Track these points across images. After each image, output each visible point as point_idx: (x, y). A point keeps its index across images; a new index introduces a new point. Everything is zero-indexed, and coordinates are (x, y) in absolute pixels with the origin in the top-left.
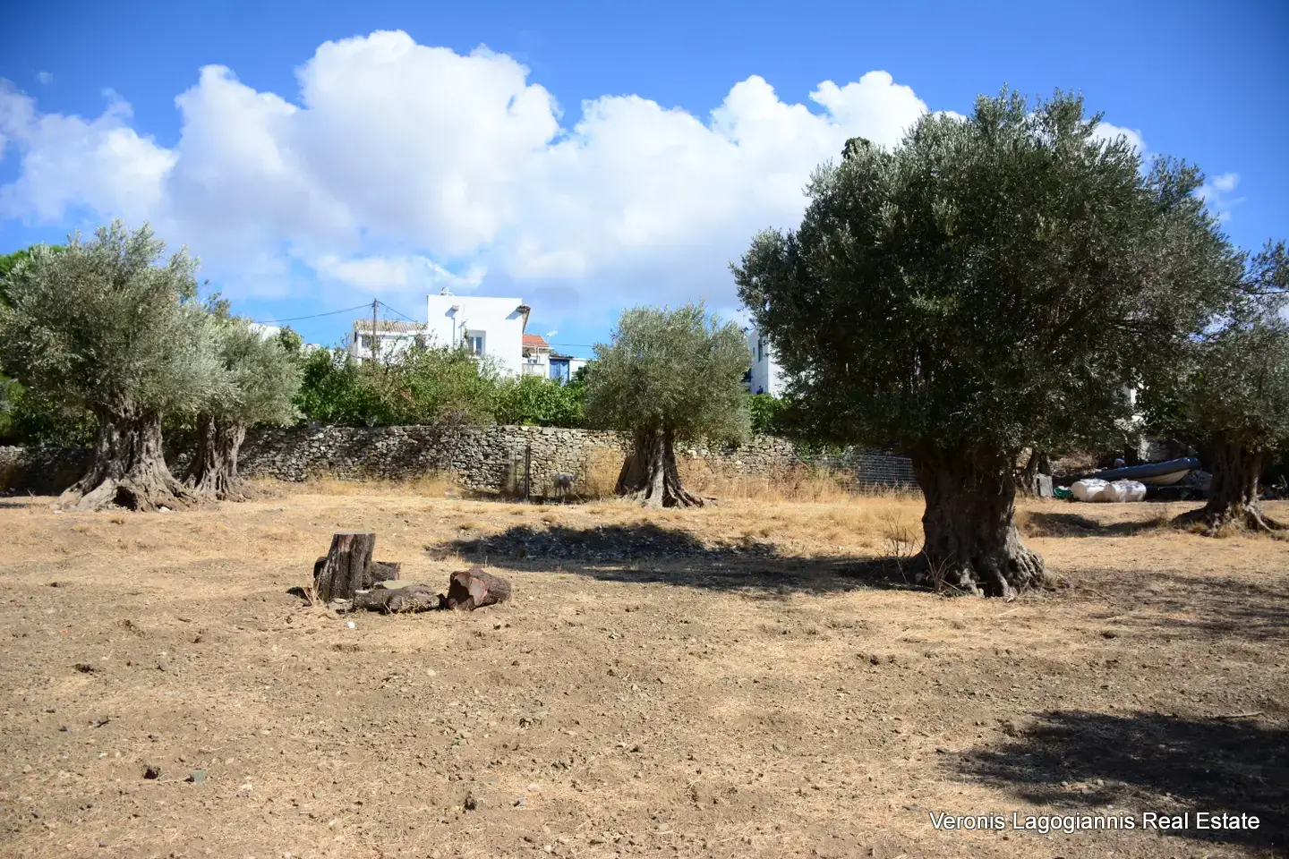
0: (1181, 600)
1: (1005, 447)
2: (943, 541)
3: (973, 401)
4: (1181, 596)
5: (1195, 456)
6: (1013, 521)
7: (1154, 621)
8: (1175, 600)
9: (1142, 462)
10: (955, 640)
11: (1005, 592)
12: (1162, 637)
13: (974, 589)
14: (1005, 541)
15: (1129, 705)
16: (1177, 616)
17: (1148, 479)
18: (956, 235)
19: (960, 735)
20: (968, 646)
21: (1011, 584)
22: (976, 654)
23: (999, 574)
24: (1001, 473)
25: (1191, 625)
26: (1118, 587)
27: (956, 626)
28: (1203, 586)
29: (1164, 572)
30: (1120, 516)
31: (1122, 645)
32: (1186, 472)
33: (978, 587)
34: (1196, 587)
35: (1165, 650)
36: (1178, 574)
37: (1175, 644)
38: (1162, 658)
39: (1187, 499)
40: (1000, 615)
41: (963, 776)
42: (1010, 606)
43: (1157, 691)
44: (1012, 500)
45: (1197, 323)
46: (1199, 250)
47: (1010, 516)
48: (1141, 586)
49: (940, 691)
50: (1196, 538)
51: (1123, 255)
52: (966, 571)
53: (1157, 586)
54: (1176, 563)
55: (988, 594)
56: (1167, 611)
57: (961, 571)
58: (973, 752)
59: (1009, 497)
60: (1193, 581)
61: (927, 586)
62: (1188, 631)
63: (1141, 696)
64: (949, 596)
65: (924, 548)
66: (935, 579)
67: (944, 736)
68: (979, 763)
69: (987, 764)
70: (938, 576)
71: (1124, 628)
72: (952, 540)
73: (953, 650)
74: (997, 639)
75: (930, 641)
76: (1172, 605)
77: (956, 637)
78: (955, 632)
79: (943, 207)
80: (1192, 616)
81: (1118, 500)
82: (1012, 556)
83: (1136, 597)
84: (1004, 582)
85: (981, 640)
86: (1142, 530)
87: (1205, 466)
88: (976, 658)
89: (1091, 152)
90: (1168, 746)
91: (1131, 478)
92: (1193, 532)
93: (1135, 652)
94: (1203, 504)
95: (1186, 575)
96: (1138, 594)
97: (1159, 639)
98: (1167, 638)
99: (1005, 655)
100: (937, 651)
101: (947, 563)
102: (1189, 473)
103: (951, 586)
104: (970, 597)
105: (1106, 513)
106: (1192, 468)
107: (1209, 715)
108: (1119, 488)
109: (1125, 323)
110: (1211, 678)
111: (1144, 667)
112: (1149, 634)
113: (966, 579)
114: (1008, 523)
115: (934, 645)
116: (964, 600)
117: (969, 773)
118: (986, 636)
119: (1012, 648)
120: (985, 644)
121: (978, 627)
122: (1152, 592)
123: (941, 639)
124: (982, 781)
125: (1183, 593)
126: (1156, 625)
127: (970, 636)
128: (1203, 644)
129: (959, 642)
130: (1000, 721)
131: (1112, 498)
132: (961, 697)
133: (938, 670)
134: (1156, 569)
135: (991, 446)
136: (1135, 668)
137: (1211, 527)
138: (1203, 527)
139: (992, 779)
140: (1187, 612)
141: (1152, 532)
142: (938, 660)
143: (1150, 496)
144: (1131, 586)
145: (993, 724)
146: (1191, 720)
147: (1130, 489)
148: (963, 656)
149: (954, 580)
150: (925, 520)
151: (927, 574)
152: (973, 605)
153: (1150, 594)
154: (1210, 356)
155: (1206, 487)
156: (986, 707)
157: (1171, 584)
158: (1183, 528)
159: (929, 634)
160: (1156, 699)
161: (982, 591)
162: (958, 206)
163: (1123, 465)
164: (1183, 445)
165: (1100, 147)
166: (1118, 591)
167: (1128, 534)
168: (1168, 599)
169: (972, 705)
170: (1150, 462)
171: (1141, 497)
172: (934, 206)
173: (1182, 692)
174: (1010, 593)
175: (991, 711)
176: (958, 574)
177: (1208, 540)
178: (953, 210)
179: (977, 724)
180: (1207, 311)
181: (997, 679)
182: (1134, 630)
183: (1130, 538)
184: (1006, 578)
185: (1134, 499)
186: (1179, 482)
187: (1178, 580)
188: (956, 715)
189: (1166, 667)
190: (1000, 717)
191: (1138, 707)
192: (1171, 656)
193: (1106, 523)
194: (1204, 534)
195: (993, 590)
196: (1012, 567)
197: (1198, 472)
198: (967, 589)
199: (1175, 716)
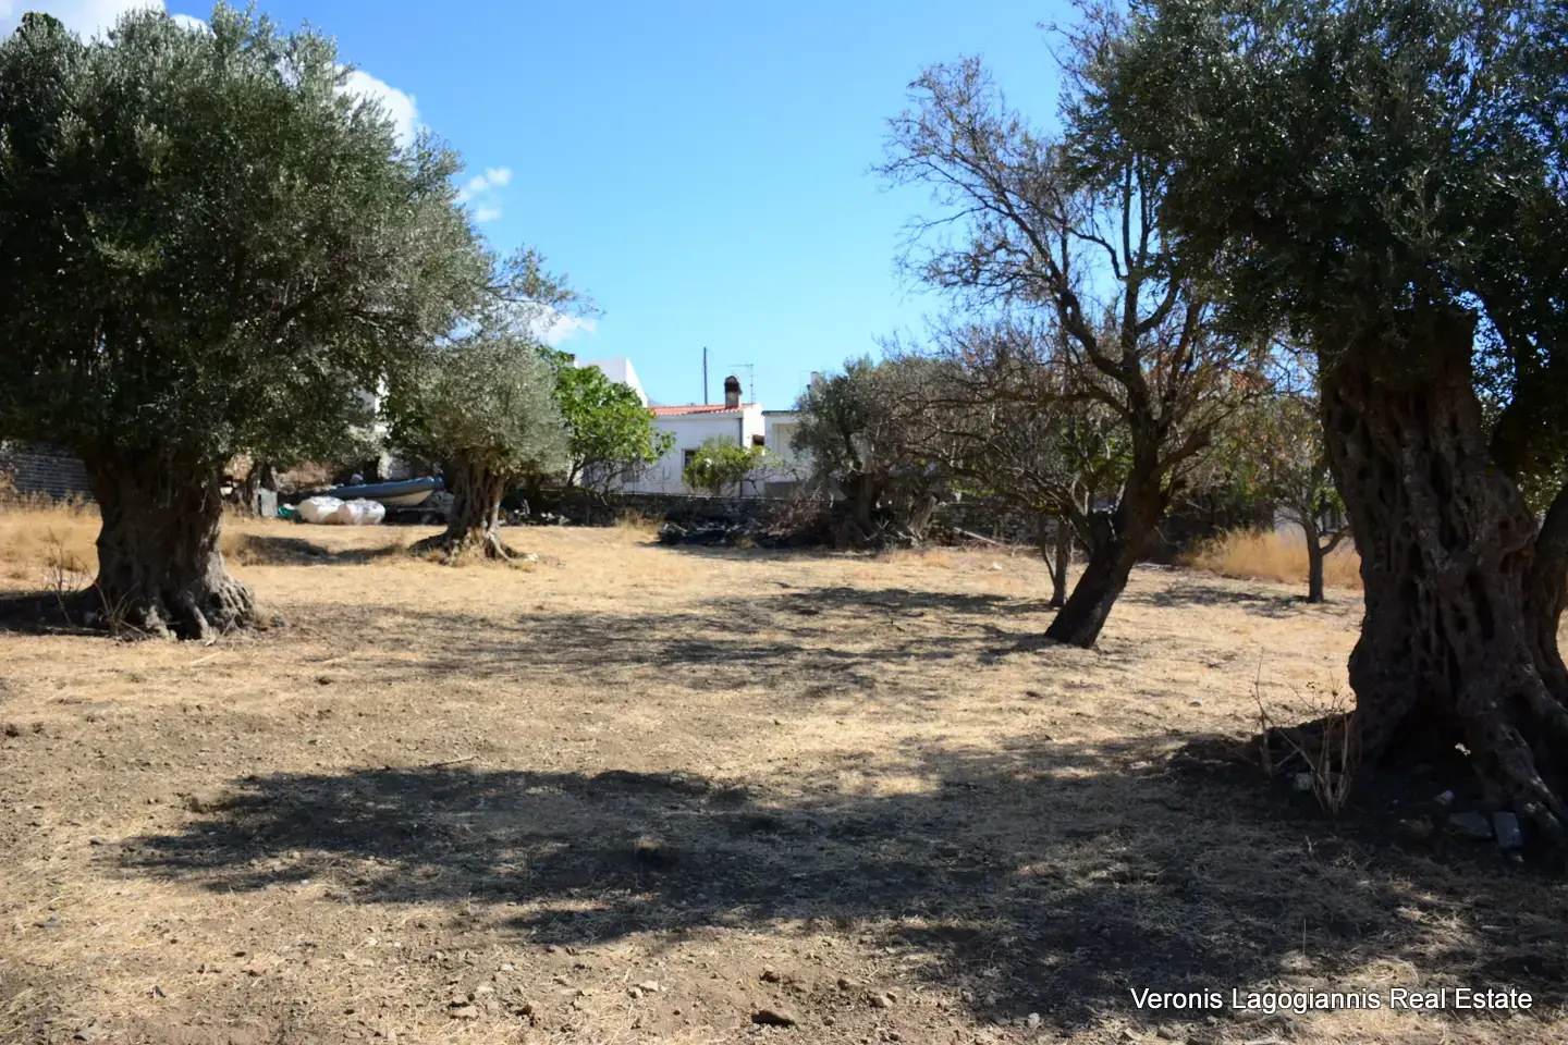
0: (409, 636)
1: (211, 453)
2: (125, 569)
3: (171, 392)
4: (410, 633)
5: (439, 475)
6: (218, 546)
7: (377, 662)
8: (402, 637)
9: (381, 480)
10: (127, 698)
11: (204, 634)
12: (384, 680)
13: (164, 630)
14: (205, 571)
15: (338, 762)
16: (403, 655)
17: (385, 500)
18: (165, 175)
19: (125, 819)
20: (146, 703)
21: (212, 623)
22: (156, 714)
23: (197, 610)
24: (204, 484)
25: (418, 665)
26: (342, 624)
27: (135, 679)
28: (432, 621)
29: (395, 607)
30: (354, 541)
31: (338, 692)
32: (429, 493)
33: (169, 628)
34: (429, 623)
35: (385, 695)
36: (409, 608)
37: (397, 687)
38: (382, 704)
39: (430, 523)
40: (195, 662)
41: (125, 871)
42: (210, 650)
43: (371, 742)
44: (216, 519)
45: (444, 323)
46: (452, 240)
47: (213, 539)
48: (365, 623)
49: (102, 765)
50: (434, 567)
51: (369, 231)
52: (153, 609)
53: (385, 622)
54: (409, 596)
55: (181, 637)
56: (393, 650)
57: (147, 608)
58: (142, 838)
59: (213, 515)
60: (423, 616)
61: (101, 629)
62: (414, 670)
63: (353, 750)
64: (130, 640)
65: (97, 580)
66: (111, 620)
67: (104, 823)
68: (149, 851)
69: (158, 852)
70: (114, 616)
71: (343, 672)
72: (137, 570)
73: (127, 710)
74: (188, 694)
75: (95, 700)
76: (399, 643)
77: (133, 693)
78: (133, 686)
79: (148, 133)
80: (419, 654)
81: (353, 524)
82: (214, 589)
83: (361, 636)
84: (204, 622)
85: (167, 694)
86: (375, 558)
87: (448, 487)
88: (157, 717)
89: (343, 103)
90: (377, 802)
91: (368, 497)
92: (431, 561)
93: (352, 698)
94: (442, 529)
95: (418, 610)
96: (364, 632)
97: (380, 683)
98: (389, 681)
99: (196, 711)
100: (104, 712)
101: (128, 598)
102: (433, 495)
103: (132, 626)
104: (158, 640)
105: (337, 537)
106: (436, 489)
107: (423, 764)
108: (355, 508)
109: (365, 315)
110: (431, 723)
111: (361, 715)
112: (371, 677)
113: (153, 618)
114: (211, 547)
115: (100, 705)
116: (147, 646)
117: (133, 865)
118: (174, 689)
119: (205, 702)
120: (170, 700)
121: (164, 678)
122: (380, 629)
123: (112, 696)
124: (149, 873)
125: (412, 629)
126: (379, 666)
127: (151, 691)
128: (427, 686)
129: (136, 701)
130: (179, 795)
131: (346, 520)
132: (132, 769)
133: (103, 737)
134: (385, 604)
135: (190, 451)
136: (350, 717)
137: (449, 555)
138: (440, 554)
139: (162, 869)
140: (414, 651)
141: (387, 560)
142: (104, 724)
143: (390, 518)
144: (353, 623)
145: (170, 799)
146: (404, 772)
147: (366, 510)
148: (139, 717)
149: (139, 621)
150: (100, 543)
151: (100, 613)
152: (161, 650)
153: (376, 631)
154: (454, 364)
155: (447, 510)
156: (164, 778)
157: (400, 619)
158: (420, 556)
159: (97, 691)
160: (370, 751)
161: (174, 634)
162: (171, 136)
163: (361, 483)
164: (428, 463)
165: (353, 100)
166: (340, 629)
167: (358, 562)
168: (396, 636)
169: (144, 779)
170: (391, 480)
171: (379, 519)
172: (138, 129)
173: (399, 741)
174: (209, 634)
175: (166, 783)
176: (143, 612)
177: (447, 570)
178: (162, 140)
179: (149, 802)
180: (454, 312)
181: (181, 743)
182: (353, 674)
183: (362, 567)
184: (206, 617)
185: (368, 522)
186: (422, 504)
187: (408, 614)
188: (121, 794)
189: (384, 714)
190: (181, 790)
191: (348, 762)
192: (391, 700)
193: (337, 549)
194: (442, 562)
195: (187, 630)
196: (214, 602)
197: (441, 494)
198: (153, 631)
199: (388, 768)
